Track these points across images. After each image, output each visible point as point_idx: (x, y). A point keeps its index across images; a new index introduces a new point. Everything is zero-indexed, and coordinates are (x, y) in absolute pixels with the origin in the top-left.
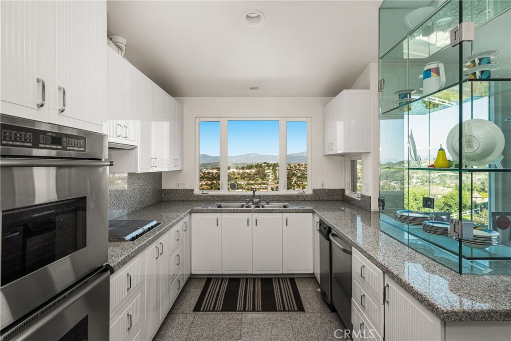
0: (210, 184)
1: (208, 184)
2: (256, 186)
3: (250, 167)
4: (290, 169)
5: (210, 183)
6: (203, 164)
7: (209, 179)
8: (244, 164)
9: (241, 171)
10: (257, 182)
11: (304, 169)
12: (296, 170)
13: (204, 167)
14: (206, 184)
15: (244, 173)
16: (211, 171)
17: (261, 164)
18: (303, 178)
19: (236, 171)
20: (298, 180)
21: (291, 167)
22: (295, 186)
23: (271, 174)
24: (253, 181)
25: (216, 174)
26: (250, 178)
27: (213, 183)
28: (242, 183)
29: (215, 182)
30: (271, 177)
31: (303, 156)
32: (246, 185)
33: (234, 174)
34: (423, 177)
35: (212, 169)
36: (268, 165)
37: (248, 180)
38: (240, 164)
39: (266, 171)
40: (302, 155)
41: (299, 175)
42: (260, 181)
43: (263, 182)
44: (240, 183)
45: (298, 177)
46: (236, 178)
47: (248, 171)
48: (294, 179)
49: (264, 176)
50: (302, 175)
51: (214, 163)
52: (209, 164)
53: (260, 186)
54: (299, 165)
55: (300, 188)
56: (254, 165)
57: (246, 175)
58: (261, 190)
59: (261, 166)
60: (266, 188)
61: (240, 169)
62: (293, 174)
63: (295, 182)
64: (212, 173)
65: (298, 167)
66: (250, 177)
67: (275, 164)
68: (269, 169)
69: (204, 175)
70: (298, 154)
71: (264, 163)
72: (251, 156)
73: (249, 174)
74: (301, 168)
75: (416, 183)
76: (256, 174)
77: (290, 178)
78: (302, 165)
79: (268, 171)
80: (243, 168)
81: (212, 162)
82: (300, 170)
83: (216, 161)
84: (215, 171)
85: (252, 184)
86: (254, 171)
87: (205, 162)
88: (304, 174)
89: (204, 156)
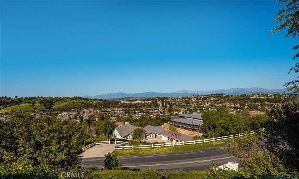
0: (125, 110)
1: (124, 110)
2: (151, 111)
3: (148, 100)
4: (172, 101)
6: (122, 98)
7: (124, 107)
8: (145, 98)
9: (143, 102)
10: (152, 108)
11: (180, 101)
12: (175, 101)
13: (122, 100)
14: (122, 110)
15: (145, 103)
16: (125, 102)
17: (155, 98)
18: (179, 106)
19: (140, 102)
20: (176, 107)
21: (172, 100)
22: (174, 111)
23: (160, 104)
24: (150, 108)
25: (128, 104)
28: (144, 109)
29: (128, 108)
30: (160, 106)
31: (180, 93)
32: (146, 110)
33: (139, 103)
34: (251, 105)
35: (126, 101)
36: (159, 99)
37: (147, 108)
38: (143, 98)
39: (158, 102)
42: (154, 108)
43: (156, 108)
44: (142, 109)
45: (177, 105)
46: (140, 106)
47: (147, 102)
48: (174, 107)
49: (157, 105)
50: (179, 104)
51: (128, 97)
52: (125, 98)
53: (154, 111)
54: (177, 98)
55: (177, 112)
56: (151, 98)
57: (146, 104)
58: (154, 113)
60: (157, 112)
61: (142, 101)
62: (174, 103)
63: (175, 108)
64: (126, 103)
65: (177, 99)
66: (148, 105)
67: (163, 98)
68: (159, 101)
69: (121, 105)
70: (178, 92)
71: (157, 97)
72: (150, 93)
73: (147, 104)
74: (179, 100)
75: (247, 109)
76: (152, 104)
77: (171, 106)
78: (179, 98)
79: (159, 102)
80: (144, 100)
81: (127, 97)
83: (129, 97)
84: (128, 102)
85: (149, 110)
86: (150, 102)
87: (123, 97)
88: (180, 104)
89: (122, 94)
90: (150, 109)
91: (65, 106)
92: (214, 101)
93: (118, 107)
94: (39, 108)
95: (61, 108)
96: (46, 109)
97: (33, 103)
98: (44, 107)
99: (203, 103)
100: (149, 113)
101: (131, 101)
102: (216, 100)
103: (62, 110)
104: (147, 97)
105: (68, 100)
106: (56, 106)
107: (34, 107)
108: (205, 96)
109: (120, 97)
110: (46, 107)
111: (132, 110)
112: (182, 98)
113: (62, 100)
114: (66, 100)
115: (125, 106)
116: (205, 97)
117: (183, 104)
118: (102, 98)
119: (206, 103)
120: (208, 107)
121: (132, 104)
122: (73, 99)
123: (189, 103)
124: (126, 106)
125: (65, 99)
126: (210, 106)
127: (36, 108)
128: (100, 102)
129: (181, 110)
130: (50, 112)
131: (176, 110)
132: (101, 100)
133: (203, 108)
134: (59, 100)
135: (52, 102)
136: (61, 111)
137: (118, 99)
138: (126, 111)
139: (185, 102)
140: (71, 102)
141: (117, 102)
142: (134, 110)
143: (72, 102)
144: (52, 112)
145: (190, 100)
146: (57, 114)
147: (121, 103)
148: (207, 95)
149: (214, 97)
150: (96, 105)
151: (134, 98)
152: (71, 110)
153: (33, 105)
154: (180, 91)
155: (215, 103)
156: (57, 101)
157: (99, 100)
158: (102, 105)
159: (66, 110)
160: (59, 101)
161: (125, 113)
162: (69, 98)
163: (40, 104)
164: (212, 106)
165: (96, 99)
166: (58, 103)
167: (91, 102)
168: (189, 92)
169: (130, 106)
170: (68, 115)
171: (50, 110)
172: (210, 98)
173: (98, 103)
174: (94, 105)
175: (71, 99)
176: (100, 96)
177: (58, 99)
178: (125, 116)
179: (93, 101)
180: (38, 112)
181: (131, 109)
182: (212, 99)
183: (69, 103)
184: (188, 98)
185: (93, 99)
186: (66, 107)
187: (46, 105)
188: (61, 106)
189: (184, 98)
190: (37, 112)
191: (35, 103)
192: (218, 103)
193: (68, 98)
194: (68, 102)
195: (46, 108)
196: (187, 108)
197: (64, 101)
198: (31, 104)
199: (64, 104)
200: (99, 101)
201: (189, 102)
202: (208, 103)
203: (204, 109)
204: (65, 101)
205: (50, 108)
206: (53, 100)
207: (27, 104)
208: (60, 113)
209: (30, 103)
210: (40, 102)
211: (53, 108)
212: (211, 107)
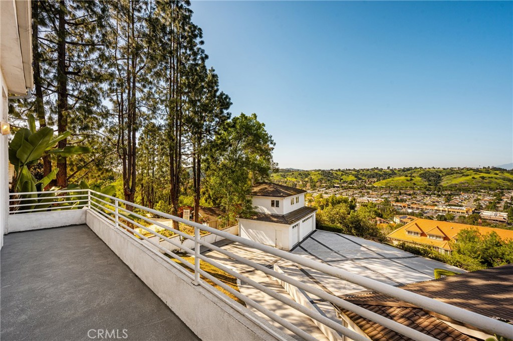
91: (463, 184)
94: (420, 183)
95: (457, 186)
96: (430, 187)
97: (411, 176)
98: (427, 183)
103: (460, 190)
105: (468, 173)
106: (447, 183)
107: (413, 182)
110: (430, 183)
113: (456, 173)
114: (465, 174)
122: (481, 172)
125: (463, 171)
127: (415, 184)
130: (439, 192)
134: (451, 172)
135: (439, 176)
136: (458, 191)
140: (476, 176)
143: (480, 177)
144: (441, 192)
146: (450, 195)
152: (479, 191)
153: (411, 180)
156: (448, 174)
159: (467, 190)
160: (452, 174)
162: (471, 169)
163: (420, 179)
166: (451, 178)
170: (472, 200)
171: (437, 188)
175: (477, 171)
177: (448, 170)
180: (419, 189)
183: (473, 178)
186: (466, 185)
187: (430, 181)
188: (457, 183)
190: (417, 189)
191: (413, 177)
193: (468, 169)
194: (470, 177)
195: (430, 185)
197: (461, 175)
198: (409, 178)
199: (463, 179)
204: (463, 175)
205: (436, 185)
206: (440, 172)
207: (403, 178)
208: (455, 195)
209: (407, 176)
210: (421, 176)
211: (441, 186)
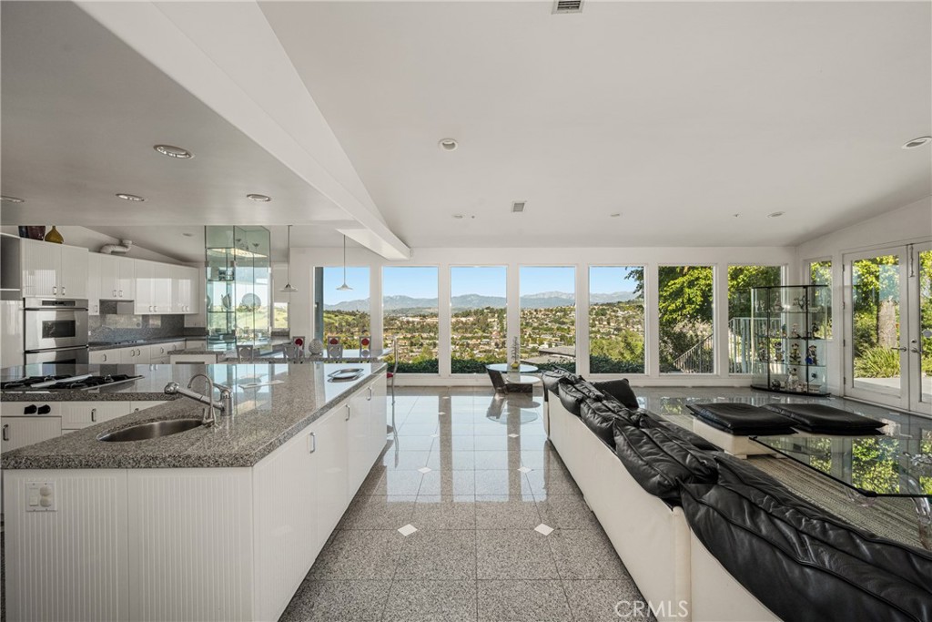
0: (410, 338)
2: (474, 341)
3: (467, 314)
4: (523, 317)
5: (409, 336)
6: (402, 309)
7: (409, 331)
8: (459, 309)
9: (453, 320)
10: (476, 335)
11: (543, 317)
12: (531, 318)
13: (402, 313)
14: (405, 338)
15: (458, 322)
16: (411, 319)
17: (483, 310)
18: (541, 329)
23: (495, 323)
24: (470, 333)
25: (419, 323)
26: (466, 329)
27: (413, 337)
28: (455, 336)
29: (417, 334)
30: (495, 328)
31: (543, 299)
32: (460, 339)
35: (412, 317)
36: (492, 311)
37: (463, 333)
39: (489, 320)
40: (542, 296)
41: (536, 325)
42: (480, 334)
43: (485, 334)
45: (534, 328)
47: (464, 319)
48: (529, 331)
49: (486, 327)
50: (540, 325)
51: (418, 308)
52: (410, 309)
53: (479, 340)
54: (536, 311)
55: (536, 343)
56: (473, 311)
57: (461, 325)
59: (482, 312)
60: (488, 344)
62: (527, 324)
63: (530, 335)
64: (413, 322)
65: (535, 313)
67: (501, 310)
68: (493, 317)
69: (402, 326)
71: (487, 308)
72: (469, 299)
73: (465, 324)
74: (539, 315)
76: (475, 324)
78: (541, 311)
79: (492, 320)
80: (456, 315)
81: (414, 306)
82: (537, 318)
83: (420, 306)
84: (417, 319)
85: (468, 338)
86: (471, 319)
87: (405, 307)
88: (542, 324)
89: (403, 298)
90: (470, 335)
92: (624, 318)
93: (395, 331)
99: (597, 323)
100: (468, 345)
101: (424, 316)
102: (629, 317)
104: (463, 306)
108: (602, 305)
109: (398, 307)
111: (427, 339)
112: (548, 310)
115: (411, 328)
116: (603, 309)
117: (550, 324)
118: (355, 310)
119: (605, 323)
120: (609, 334)
121: (428, 325)
123: (564, 323)
124: (413, 330)
126: (615, 330)
128: (350, 318)
129: (545, 339)
131: (534, 340)
132: (353, 314)
133: (598, 336)
137: (394, 311)
138: (413, 340)
139: (555, 321)
141: (392, 320)
142: (431, 338)
145: (565, 315)
147: (402, 322)
148: (608, 304)
149: (623, 309)
150: (340, 324)
151: (431, 311)
154: (544, 294)
155: (627, 323)
157: (347, 314)
158: (354, 326)
161: (412, 344)
164: (618, 329)
165: (340, 312)
167: (329, 318)
168: (564, 297)
169: (423, 328)
172: (614, 311)
173: (346, 322)
174: (337, 325)
176: (350, 303)
178: (412, 352)
179: (333, 316)
181: (425, 335)
182: (620, 313)
184: (561, 311)
185: (333, 312)
189: (552, 310)
192: (634, 323)
196: (559, 333)
200: (347, 317)
201: (565, 320)
202: (609, 323)
203: (602, 338)
212: (616, 333)
